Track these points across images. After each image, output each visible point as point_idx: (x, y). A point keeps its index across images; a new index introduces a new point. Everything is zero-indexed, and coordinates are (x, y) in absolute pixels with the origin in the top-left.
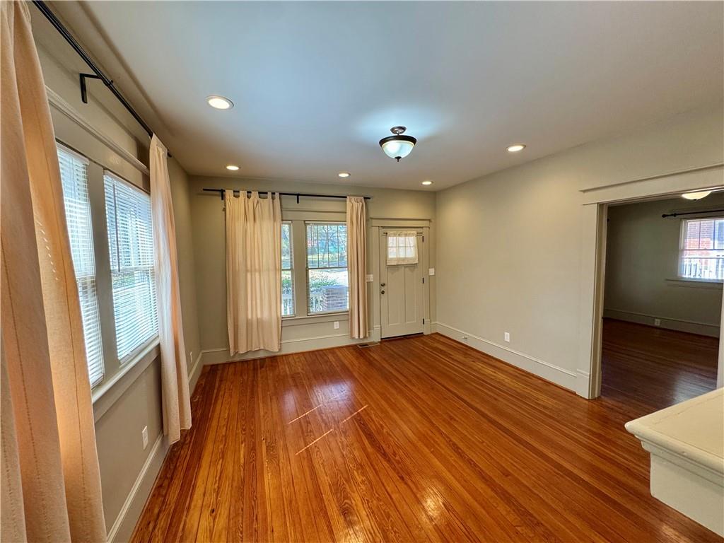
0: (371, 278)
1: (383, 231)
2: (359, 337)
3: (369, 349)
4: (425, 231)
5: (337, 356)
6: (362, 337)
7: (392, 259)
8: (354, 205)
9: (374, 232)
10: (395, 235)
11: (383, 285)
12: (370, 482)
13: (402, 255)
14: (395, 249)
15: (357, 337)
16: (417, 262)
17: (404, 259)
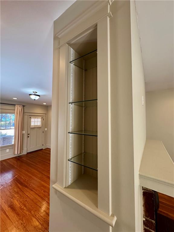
0: (24, 132)
1: (29, 117)
2: (18, 153)
3: (22, 157)
4: (44, 117)
5: (7, 162)
6: (19, 153)
7: (32, 126)
8: (18, 108)
9: (26, 117)
10: (34, 118)
11: (29, 134)
12: (20, 195)
13: (36, 125)
14: (33, 122)
15: (17, 154)
16: (41, 126)
17: (37, 126)
